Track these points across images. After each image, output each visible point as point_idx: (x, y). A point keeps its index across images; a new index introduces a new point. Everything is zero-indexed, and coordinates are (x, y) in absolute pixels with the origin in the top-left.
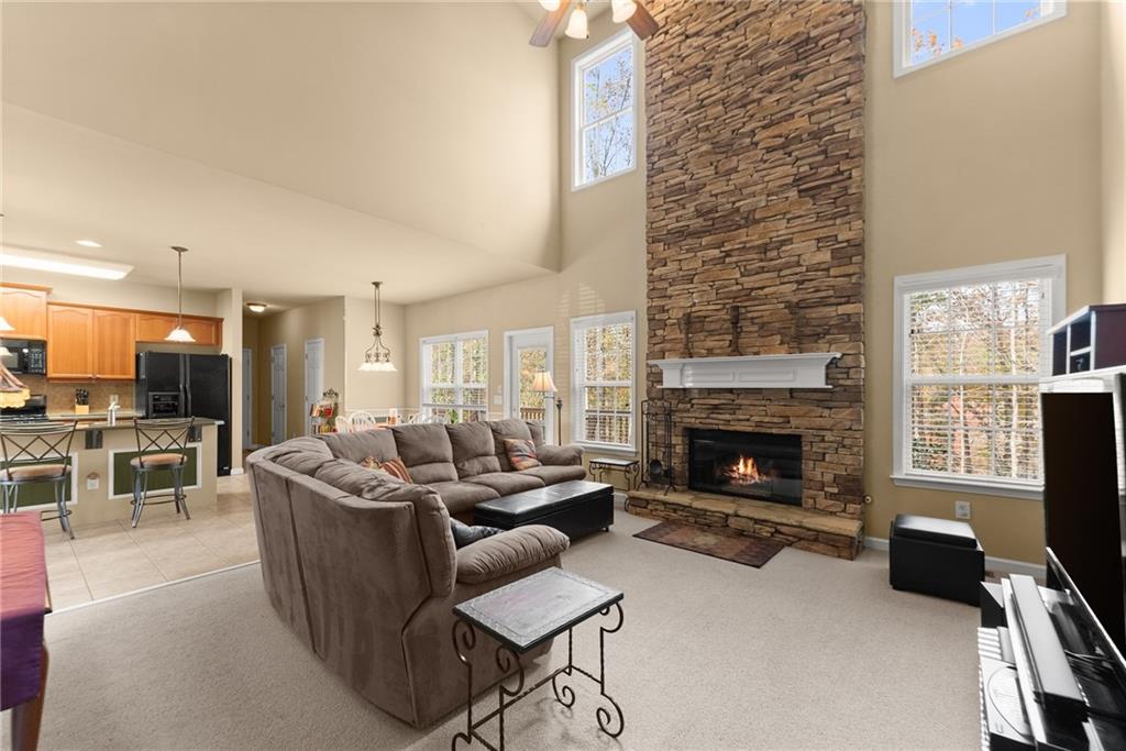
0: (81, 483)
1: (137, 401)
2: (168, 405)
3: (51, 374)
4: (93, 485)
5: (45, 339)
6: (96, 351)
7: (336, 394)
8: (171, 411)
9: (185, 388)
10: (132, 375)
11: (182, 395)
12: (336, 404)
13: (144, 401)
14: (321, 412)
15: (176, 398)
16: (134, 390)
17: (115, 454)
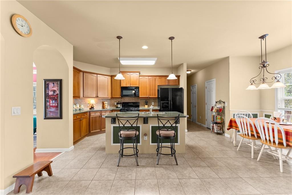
0: (142, 137)
1: (158, 104)
2: (165, 106)
3: (140, 96)
4: (145, 138)
5: (138, 86)
6: (149, 89)
7: (224, 102)
8: (167, 108)
9: (170, 100)
10: (157, 96)
11: (170, 102)
12: (224, 107)
13: (160, 104)
14: (217, 110)
15: (168, 103)
16: (157, 100)
17: (152, 126)
